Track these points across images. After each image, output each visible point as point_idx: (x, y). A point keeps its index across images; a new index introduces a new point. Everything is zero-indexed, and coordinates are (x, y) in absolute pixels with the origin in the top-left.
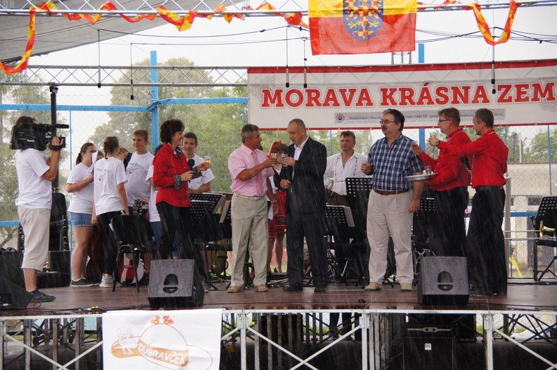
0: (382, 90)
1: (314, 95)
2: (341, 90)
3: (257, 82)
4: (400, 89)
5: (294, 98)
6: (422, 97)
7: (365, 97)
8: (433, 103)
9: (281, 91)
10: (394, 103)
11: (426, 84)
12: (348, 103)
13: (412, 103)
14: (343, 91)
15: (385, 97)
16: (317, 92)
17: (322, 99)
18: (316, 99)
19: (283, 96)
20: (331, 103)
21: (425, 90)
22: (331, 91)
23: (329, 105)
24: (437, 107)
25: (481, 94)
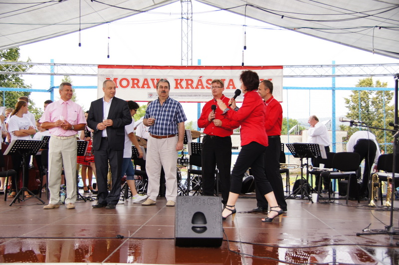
0: (175, 80)
1: (136, 82)
2: (151, 79)
3: (103, 73)
4: (186, 80)
5: (124, 83)
6: (198, 85)
8: (204, 88)
9: (117, 79)
10: (182, 88)
11: (201, 77)
13: (193, 88)
14: (153, 80)
15: (177, 84)
16: (138, 80)
17: (140, 84)
18: (137, 84)
19: (118, 81)
20: (146, 86)
21: (200, 81)
22: (146, 80)
23: (144, 88)
24: (206, 91)
25: (231, 83)
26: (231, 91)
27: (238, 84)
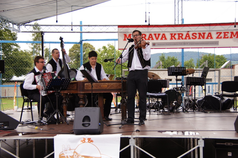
0: (171, 34)
2: (154, 34)
3: (122, 31)
4: (178, 34)
6: (186, 36)
7: (164, 37)
8: (190, 39)
10: (175, 39)
11: (188, 32)
12: (157, 39)
13: (182, 39)
16: (145, 35)
17: (147, 37)
20: (151, 39)
22: (151, 35)
24: (192, 40)
25: (210, 35)
26: (209, 40)
27: (214, 35)
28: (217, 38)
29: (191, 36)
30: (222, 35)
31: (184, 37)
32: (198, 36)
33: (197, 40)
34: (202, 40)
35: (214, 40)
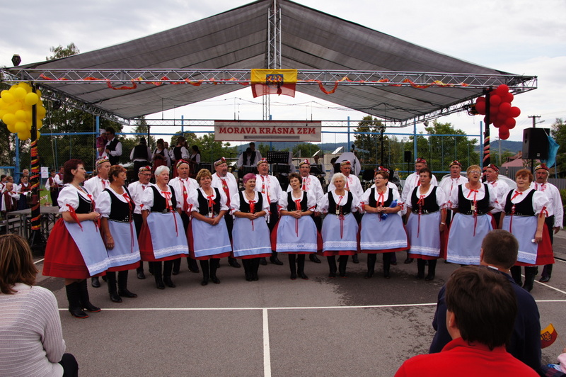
0: (260, 128)
1: (237, 129)
2: (246, 128)
3: (218, 125)
4: (266, 128)
7: (254, 131)
12: (248, 133)
13: (270, 133)
15: (261, 131)
19: (226, 130)
21: (274, 129)
22: (243, 128)
23: (242, 133)
24: (278, 135)
25: (292, 131)
26: (292, 135)
27: (296, 131)
28: (298, 133)
29: (277, 131)
30: (302, 131)
31: (271, 131)
32: (282, 130)
33: (282, 135)
34: (286, 135)
35: (296, 135)
